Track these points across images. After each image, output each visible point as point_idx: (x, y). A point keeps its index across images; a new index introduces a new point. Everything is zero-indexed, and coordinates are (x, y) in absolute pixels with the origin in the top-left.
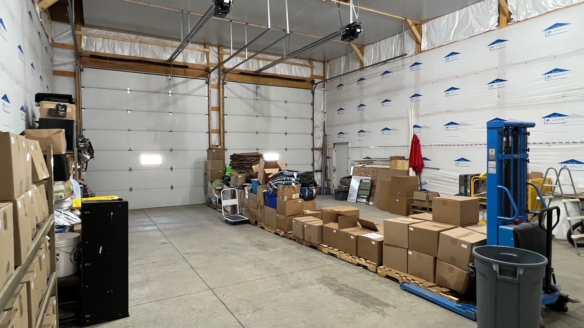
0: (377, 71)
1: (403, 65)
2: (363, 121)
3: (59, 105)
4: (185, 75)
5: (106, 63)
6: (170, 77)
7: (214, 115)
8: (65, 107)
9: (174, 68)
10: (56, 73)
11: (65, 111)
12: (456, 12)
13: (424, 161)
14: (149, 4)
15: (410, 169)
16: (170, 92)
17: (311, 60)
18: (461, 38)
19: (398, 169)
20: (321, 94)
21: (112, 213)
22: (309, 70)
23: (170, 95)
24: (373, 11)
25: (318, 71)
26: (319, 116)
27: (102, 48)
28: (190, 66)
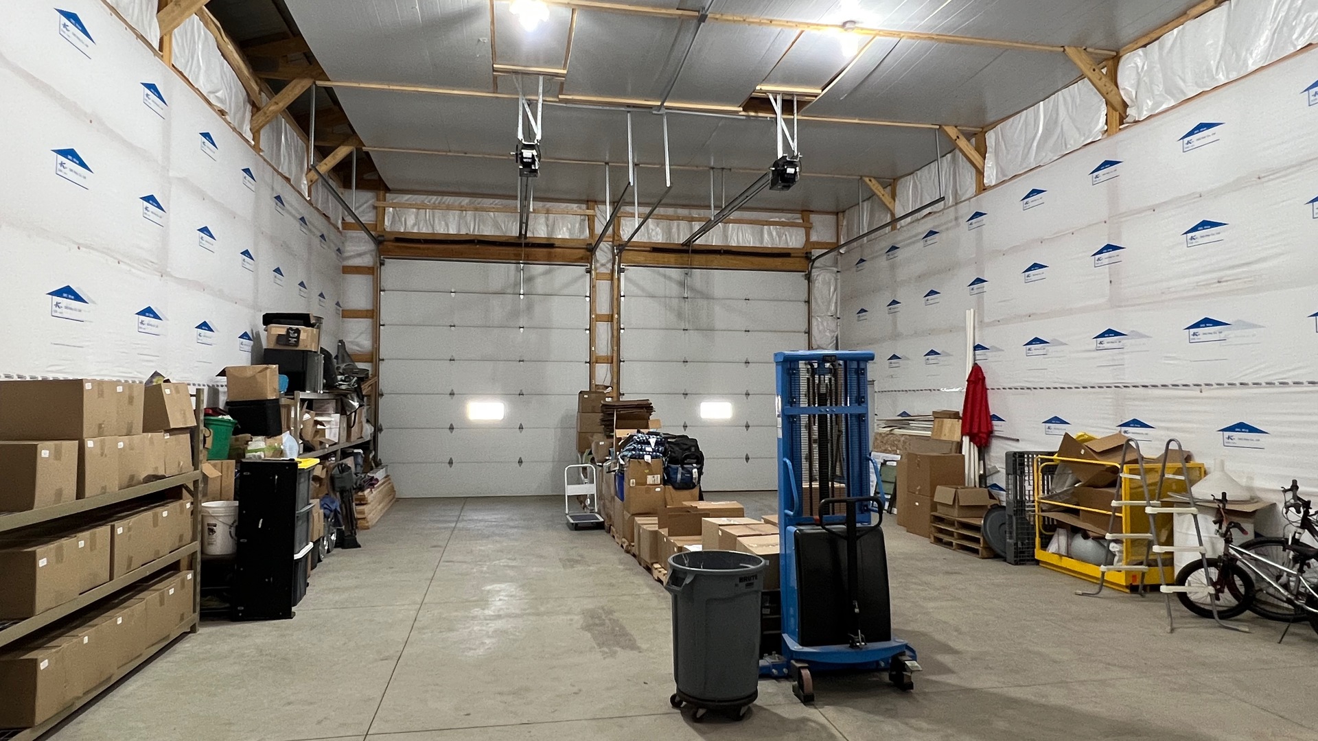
0: (914, 233)
1: (956, 219)
2: (895, 336)
3: (291, 329)
4: (550, 260)
5: (419, 248)
6: (522, 265)
7: (603, 329)
8: (298, 331)
9: (527, 249)
10: (348, 270)
11: (298, 338)
12: (1039, 106)
13: (994, 423)
14: (466, 153)
15: (964, 438)
16: (522, 292)
17: (806, 212)
18: (1047, 160)
19: (943, 438)
20: (830, 280)
21: (276, 477)
22: (799, 233)
23: (522, 297)
24: (856, 121)
25: (823, 230)
26: (825, 324)
27: (414, 225)
28: (557, 244)
